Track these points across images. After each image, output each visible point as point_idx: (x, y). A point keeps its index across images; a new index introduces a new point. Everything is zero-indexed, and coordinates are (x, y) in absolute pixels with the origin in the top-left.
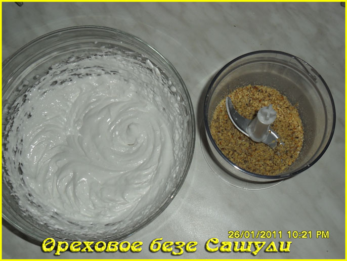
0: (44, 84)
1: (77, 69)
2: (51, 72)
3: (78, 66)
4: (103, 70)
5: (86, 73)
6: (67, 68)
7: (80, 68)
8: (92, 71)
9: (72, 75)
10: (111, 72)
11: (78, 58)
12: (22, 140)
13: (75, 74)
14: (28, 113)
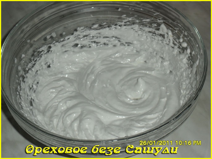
0: (67, 43)
1: (97, 37)
2: (75, 33)
3: (99, 34)
4: (119, 41)
5: (104, 42)
6: (90, 34)
7: (100, 37)
8: (109, 41)
9: (92, 42)
10: (126, 43)
11: (100, 26)
12: (38, 83)
13: (95, 42)
14: (49, 64)
